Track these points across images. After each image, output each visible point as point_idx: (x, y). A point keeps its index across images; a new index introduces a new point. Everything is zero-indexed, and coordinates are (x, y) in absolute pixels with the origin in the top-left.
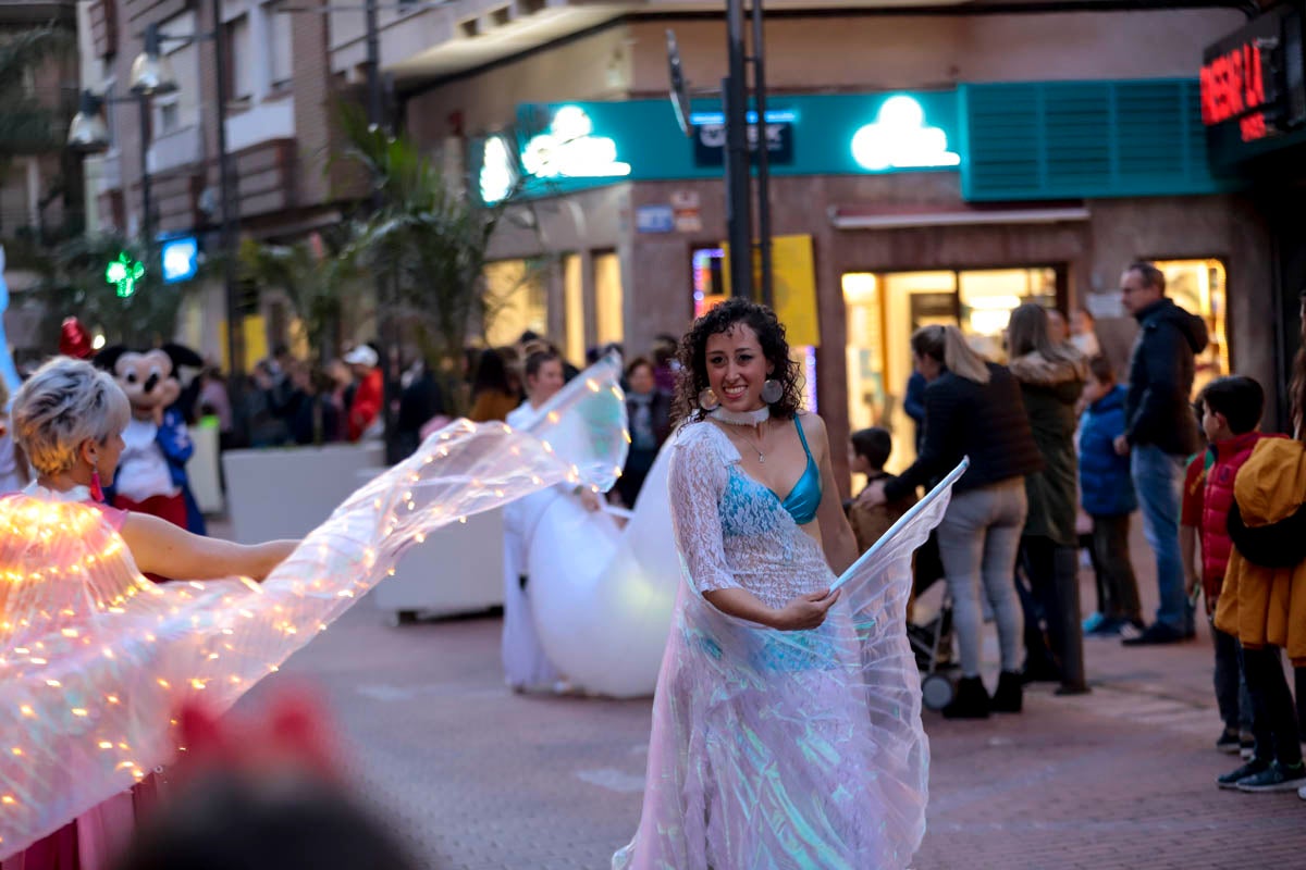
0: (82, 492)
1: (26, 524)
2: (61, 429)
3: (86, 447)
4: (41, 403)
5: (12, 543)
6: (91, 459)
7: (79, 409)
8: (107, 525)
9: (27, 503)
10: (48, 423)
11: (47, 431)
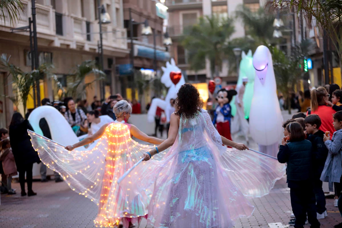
0: (123, 121)
1: (116, 128)
2: (121, 110)
3: (124, 113)
4: (118, 105)
5: (114, 131)
6: (125, 115)
7: (124, 107)
8: (128, 129)
9: (116, 124)
10: (119, 108)
11: (118, 110)
